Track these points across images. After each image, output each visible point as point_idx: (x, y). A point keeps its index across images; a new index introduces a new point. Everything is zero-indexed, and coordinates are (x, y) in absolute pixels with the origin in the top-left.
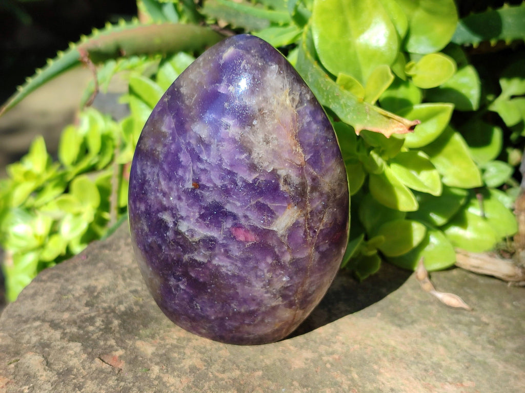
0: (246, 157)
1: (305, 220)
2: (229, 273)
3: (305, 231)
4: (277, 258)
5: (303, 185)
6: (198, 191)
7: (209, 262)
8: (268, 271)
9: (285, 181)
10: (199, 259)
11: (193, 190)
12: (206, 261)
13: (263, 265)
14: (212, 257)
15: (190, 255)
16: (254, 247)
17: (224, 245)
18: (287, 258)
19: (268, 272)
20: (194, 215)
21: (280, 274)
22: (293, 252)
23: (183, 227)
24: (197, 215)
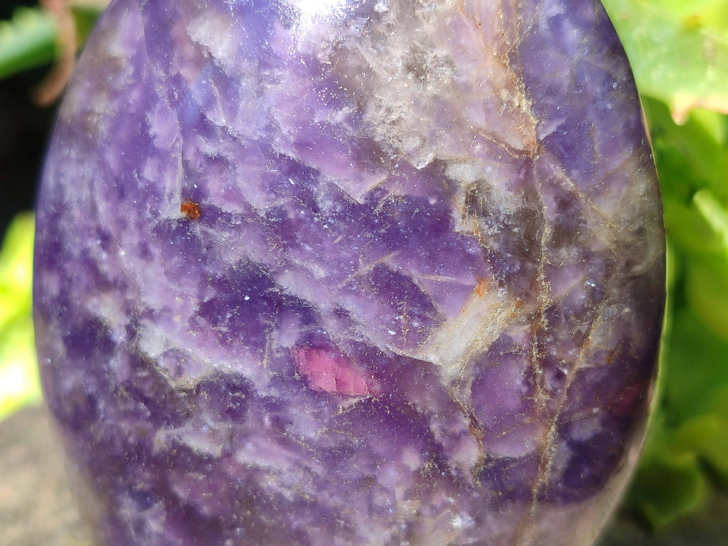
0: (348, 119)
1: (529, 336)
2: (288, 494)
3: (530, 373)
4: (437, 454)
5: (528, 217)
6: (198, 229)
7: (228, 455)
8: (409, 495)
9: (472, 200)
10: (200, 444)
11: (185, 224)
12: (216, 451)
13: (390, 476)
14: (235, 440)
15: (174, 432)
16: (367, 412)
17: (272, 406)
18: (469, 455)
19: (406, 498)
20: (184, 307)
21: (445, 505)
22: (487, 438)
23: (154, 344)
24: (194, 306)
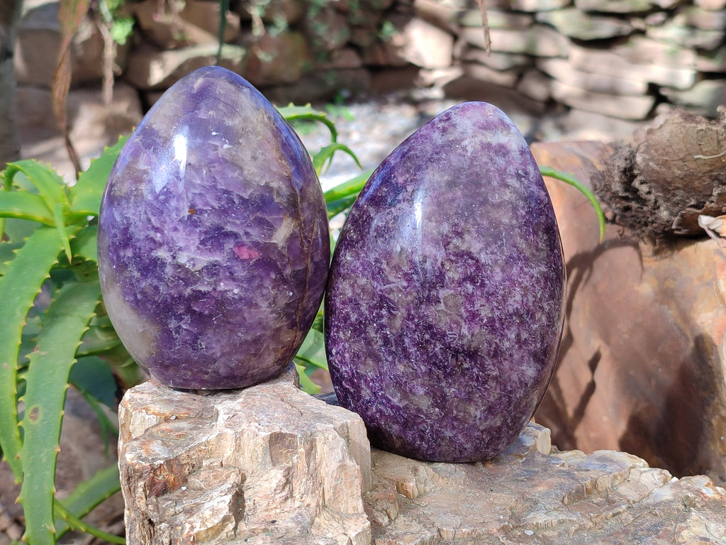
0: (239, 174)
1: (300, 230)
2: (236, 297)
3: (302, 242)
4: (279, 272)
5: (293, 195)
6: (195, 217)
7: (214, 289)
9: (278, 193)
10: (203, 289)
11: (190, 217)
12: (210, 289)
13: (267, 283)
14: (216, 283)
15: (194, 287)
16: (259, 264)
17: (228, 268)
18: (288, 271)
19: (272, 289)
20: (194, 243)
21: (284, 289)
22: (294, 264)
23: (183, 259)
24: (197, 242)
